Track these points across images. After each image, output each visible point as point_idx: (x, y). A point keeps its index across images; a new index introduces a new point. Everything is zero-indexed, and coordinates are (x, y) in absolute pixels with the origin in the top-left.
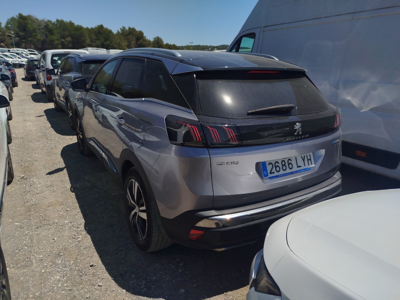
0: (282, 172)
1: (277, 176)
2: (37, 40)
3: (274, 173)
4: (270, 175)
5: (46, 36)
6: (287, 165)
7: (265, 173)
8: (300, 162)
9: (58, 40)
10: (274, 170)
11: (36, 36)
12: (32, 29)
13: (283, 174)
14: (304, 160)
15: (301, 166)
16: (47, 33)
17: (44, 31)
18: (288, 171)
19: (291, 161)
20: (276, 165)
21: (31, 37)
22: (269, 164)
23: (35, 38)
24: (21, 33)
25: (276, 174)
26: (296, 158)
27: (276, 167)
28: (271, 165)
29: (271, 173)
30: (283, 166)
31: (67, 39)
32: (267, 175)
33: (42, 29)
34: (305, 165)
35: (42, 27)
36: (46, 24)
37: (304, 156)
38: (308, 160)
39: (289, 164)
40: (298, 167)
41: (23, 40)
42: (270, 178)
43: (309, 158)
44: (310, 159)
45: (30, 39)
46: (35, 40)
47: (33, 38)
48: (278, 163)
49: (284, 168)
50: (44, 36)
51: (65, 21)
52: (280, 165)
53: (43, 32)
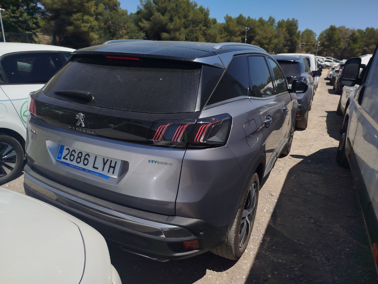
0: (74, 163)
1: (68, 165)
2: (339, 48)
3: (67, 159)
4: (62, 160)
5: (349, 45)
6: (83, 158)
7: (60, 155)
8: (99, 164)
9: (359, 48)
10: (68, 156)
11: (339, 44)
12: (337, 39)
13: (75, 166)
14: (105, 164)
15: (97, 168)
16: (351, 41)
17: (348, 39)
18: (81, 165)
19: (89, 157)
20: (72, 154)
21: (333, 46)
22: (66, 149)
23: (337, 47)
24: (326, 43)
25: (68, 162)
26: (96, 157)
27: (71, 155)
28: (68, 151)
29: (64, 158)
30: (78, 157)
31: (371, 47)
32: (60, 158)
33: (347, 38)
34: (103, 170)
35: (348, 36)
36: (352, 33)
37: (108, 160)
38: (110, 167)
39: (85, 159)
40: (94, 167)
41: (326, 49)
42: (62, 162)
43: (113, 165)
44: (114, 168)
45: (332, 48)
46: (336, 49)
47: (335, 46)
48: (75, 153)
49: (79, 160)
50: (347, 44)
51: (375, 29)
52: (76, 155)
53: (347, 41)
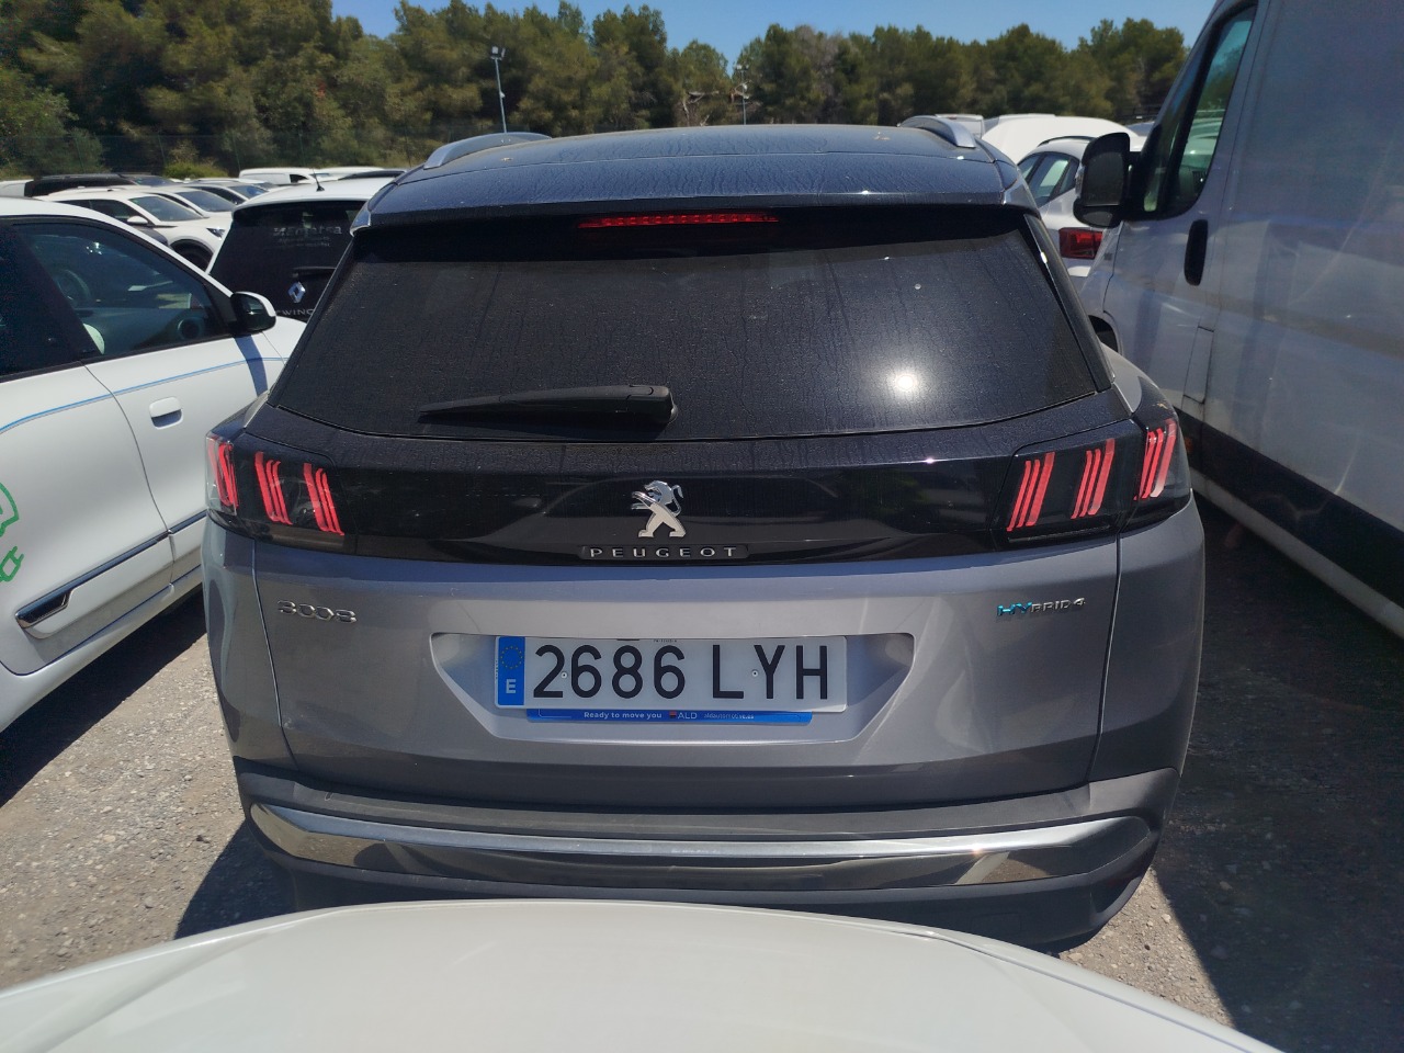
0: (607, 699)
1: (575, 715)
2: (810, 102)
3: (559, 694)
4: (532, 702)
5: (837, 88)
6: (647, 670)
7: (508, 686)
8: (742, 674)
9: (868, 96)
10: (562, 682)
11: (808, 89)
12: (798, 70)
13: (616, 711)
14: (770, 669)
15: (739, 695)
16: (842, 76)
17: (832, 70)
18: (648, 699)
19: (680, 656)
20: (580, 664)
21: (792, 95)
22: (541, 652)
23: (803, 98)
24: (768, 87)
25: (571, 701)
26: (716, 649)
27: (577, 671)
28: (550, 661)
29: (540, 692)
30: (621, 671)
31: (899, 91)
32: (518, 698)
33: (828, 66)
34: (770, 695)
35: (829, 58)
36: (839, 48)
37: (780, 649)
38: (802, 672)
39: (660, 671)
40: (717, 693)
41: (770, 109)
42: (533, 714)
43: (811, 661)
44: (822, 672)
45: (789, 102)
46: (803, 103)
47: (798, 97)
48: (597, 656)
49: (627, 683)
50: (830, 87)
51: (901, 31)
52: (606, 668)
53: (828, 76)
